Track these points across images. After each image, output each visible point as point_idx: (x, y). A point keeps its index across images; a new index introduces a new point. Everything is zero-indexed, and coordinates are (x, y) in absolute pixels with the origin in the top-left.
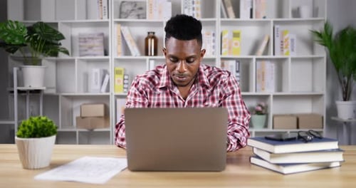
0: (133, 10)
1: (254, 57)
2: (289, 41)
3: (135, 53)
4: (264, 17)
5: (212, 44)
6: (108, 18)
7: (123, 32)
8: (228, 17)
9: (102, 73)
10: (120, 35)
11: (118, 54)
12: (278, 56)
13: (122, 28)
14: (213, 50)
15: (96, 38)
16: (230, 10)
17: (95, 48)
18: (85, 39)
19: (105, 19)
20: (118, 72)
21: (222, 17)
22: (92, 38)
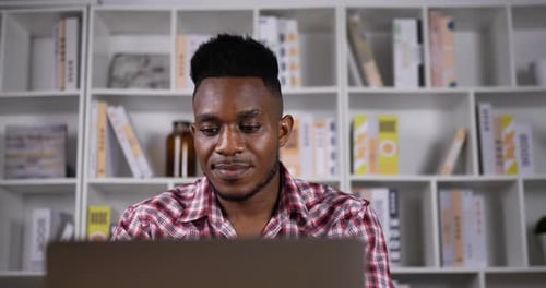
0: (140, 73)
1: (433, 180)
2: (517, 141)
3: (142, 170)
4: (453, 85)
5: (330, 149)
6: (78, 86)
7: (113, 120)
8: (365, 83)
9: (58, 221)
10: (104, 125)
11: (99, 172)
12: (491, 175)
13: (111, 110)
14: (331, 163)
15: (48, 138)
16: (371, 68)
17: (44, 162)
18: (20, 138)
19: (70, 90)
20: (95, 218)
21: (351, 82)
22: (40, 138)
